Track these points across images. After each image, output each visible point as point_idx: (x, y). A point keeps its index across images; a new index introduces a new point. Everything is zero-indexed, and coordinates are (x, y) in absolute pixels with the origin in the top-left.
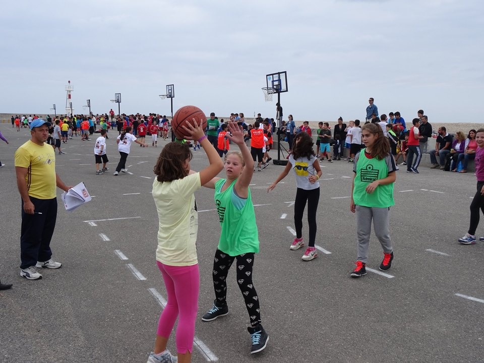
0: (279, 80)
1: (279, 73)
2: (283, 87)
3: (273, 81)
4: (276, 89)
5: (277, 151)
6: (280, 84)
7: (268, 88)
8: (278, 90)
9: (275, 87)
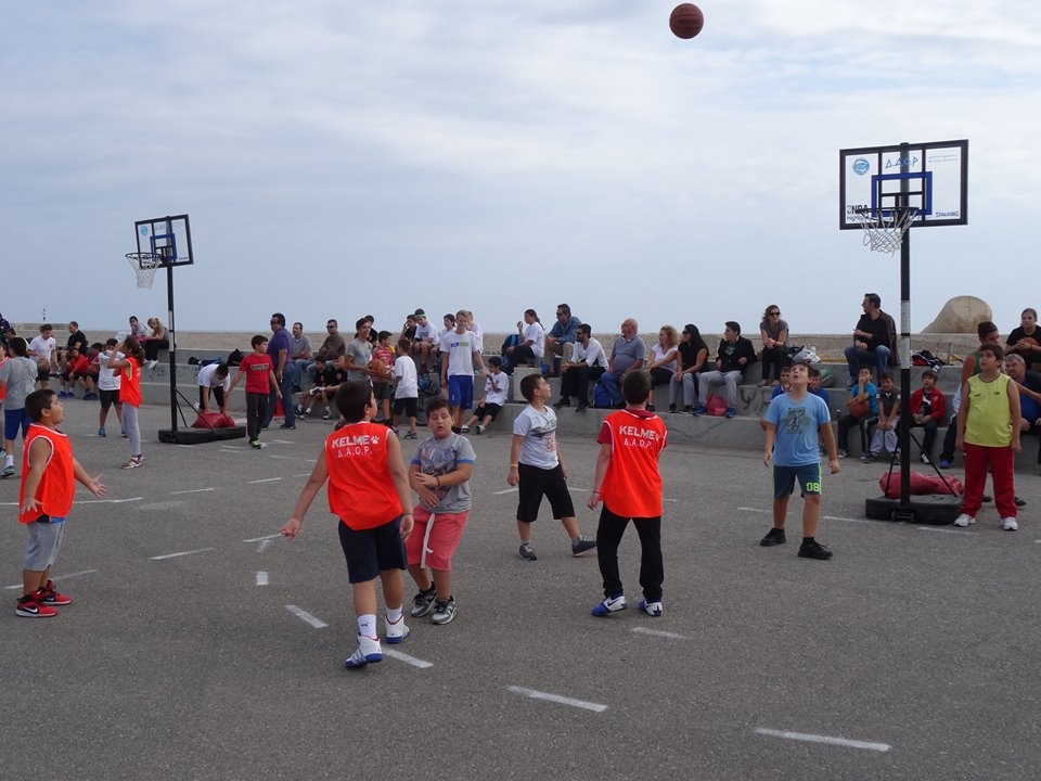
0: (170, 236)
1: (169, 219)
2: (182, 254)
3: (153, 238)
4: (162, 257)
5: (170, 408)
6: (172, 245)
7: (139, 253)
8: (168, 260)
9: (159, 251)
